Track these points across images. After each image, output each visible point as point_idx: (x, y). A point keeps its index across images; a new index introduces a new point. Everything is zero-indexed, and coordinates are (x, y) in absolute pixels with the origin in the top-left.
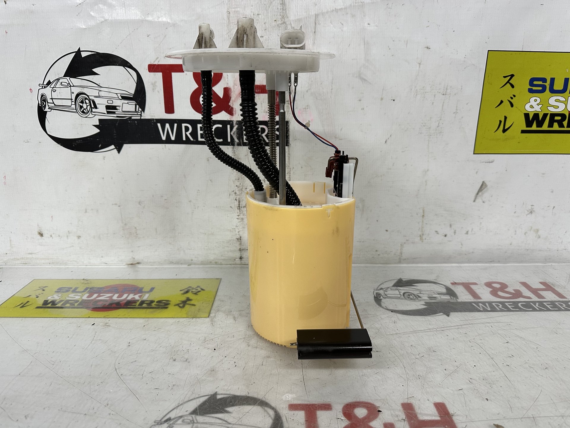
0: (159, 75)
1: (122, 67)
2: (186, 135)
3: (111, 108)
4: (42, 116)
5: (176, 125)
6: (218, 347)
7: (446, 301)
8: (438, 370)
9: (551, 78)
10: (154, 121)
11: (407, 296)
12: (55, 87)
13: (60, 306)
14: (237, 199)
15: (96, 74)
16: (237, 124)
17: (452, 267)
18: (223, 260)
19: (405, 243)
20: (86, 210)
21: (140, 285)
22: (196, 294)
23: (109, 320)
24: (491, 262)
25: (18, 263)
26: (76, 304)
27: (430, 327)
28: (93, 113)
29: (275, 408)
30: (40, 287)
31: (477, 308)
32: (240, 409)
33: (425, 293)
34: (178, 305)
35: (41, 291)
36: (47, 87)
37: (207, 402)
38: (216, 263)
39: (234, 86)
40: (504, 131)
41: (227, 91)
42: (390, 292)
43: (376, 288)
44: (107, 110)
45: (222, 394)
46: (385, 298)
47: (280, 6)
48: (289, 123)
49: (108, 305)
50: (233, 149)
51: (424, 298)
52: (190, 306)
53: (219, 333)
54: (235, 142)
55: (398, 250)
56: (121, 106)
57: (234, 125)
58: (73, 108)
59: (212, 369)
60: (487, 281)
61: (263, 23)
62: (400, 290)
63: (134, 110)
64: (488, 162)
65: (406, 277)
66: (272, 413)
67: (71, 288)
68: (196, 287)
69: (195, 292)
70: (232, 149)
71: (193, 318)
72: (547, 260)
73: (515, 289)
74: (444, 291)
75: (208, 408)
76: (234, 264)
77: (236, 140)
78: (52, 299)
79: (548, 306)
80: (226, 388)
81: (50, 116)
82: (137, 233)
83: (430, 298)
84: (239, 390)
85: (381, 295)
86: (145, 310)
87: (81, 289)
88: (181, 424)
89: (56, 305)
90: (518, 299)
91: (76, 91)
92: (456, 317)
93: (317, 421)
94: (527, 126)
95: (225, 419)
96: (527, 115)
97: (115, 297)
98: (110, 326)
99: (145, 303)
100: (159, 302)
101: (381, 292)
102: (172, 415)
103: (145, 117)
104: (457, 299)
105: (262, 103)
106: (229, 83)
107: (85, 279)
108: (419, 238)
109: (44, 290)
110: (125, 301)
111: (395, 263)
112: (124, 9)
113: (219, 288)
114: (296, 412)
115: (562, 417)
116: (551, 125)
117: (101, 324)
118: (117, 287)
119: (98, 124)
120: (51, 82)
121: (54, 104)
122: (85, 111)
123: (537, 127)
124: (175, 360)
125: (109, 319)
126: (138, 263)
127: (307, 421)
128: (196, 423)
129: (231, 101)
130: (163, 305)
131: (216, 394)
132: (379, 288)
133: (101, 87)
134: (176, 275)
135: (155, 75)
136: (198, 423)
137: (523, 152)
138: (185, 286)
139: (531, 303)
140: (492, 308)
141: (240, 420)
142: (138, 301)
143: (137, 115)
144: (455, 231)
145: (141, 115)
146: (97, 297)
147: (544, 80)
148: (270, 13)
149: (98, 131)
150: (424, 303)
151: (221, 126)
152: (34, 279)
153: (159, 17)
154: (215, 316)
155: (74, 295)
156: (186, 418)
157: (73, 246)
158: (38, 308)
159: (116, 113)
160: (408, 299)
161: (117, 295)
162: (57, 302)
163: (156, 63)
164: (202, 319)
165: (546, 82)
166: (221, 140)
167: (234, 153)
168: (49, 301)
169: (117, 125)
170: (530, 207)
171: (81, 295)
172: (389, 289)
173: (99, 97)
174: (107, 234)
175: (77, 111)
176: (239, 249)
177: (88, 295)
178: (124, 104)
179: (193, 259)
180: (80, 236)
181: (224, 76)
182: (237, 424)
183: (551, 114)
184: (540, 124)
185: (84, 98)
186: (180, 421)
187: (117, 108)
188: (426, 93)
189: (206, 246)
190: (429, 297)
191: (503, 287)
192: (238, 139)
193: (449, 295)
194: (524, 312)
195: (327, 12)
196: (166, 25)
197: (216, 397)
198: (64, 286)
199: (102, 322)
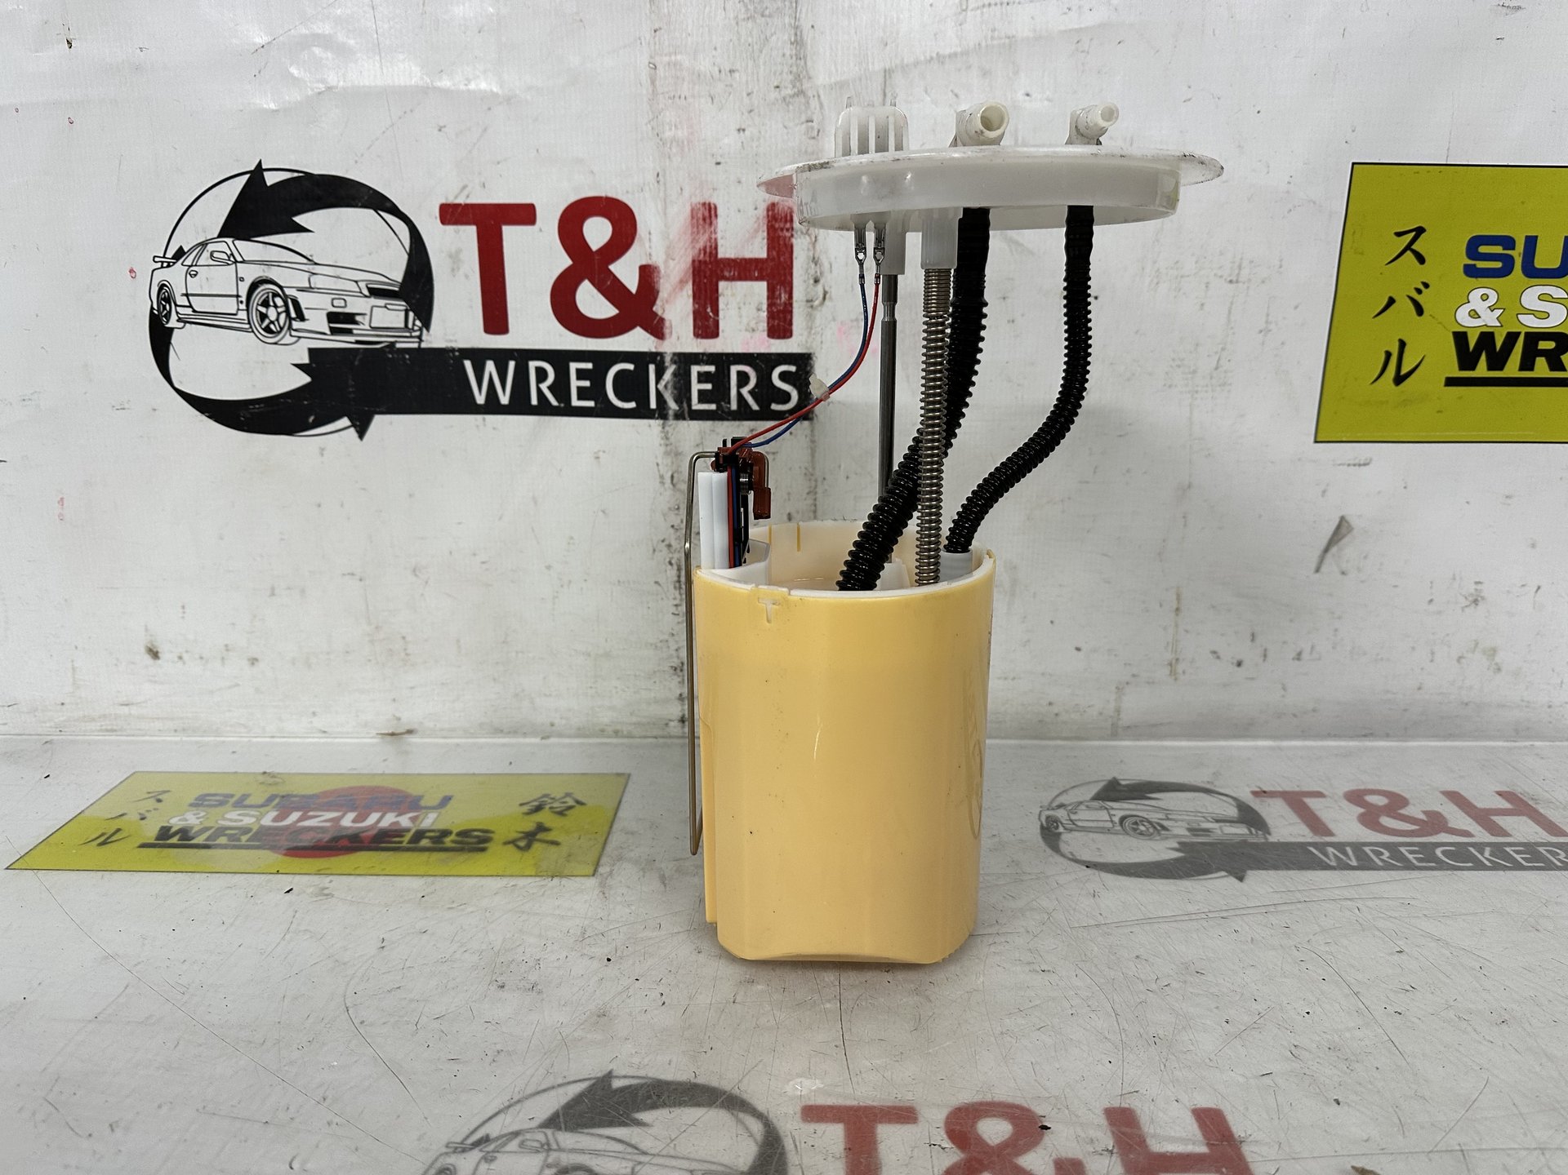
0: (470, 232)
1: (372, 212)
2: (539, 391)
3: (340, 320)
4: (160, 340)
5: (512, 364)
6: (618, 954)
7: (1238, 839)
8: (1208, 1022)
9: (1527, 237)
10: (454, 355)
11: (1132, 826)
12: (196, 265)
13: (201, 842)
14: (673, 561)
15: (301, 229)
16: (673, 362)
17: (1256, 748)
18: (635, 724)
19: (1127, 683)
20: (273, 589)
21: (414, 790)
22: (561, 813)
23: (331, 881)
24: (1365, 736)
25: (94, 728)
26: (244, 838)
27: (1191, 908)
28: (293, 333)
29: (766, 1114)
30: (149, 793)
31: (1320, 858)
32: (673, 1115)
33: (1179, 817)
34: (513, 842)
35: (151, 803)
36: (174, 263)
37: (586, 1096)
38: (616, 733)
39: (666, 262)
40: (1399, 379)
41: (647, 274)
42: (1083, 815)
43: (1046, 804)
44: (332, 325)
45: (625, 1077)
46: (1071, 830)
47: (791, 50)
48: (814, 358)
49: (327, 842)
50: (663, 428)
51: (1177, 831)
52: (544, 845)
53: (622, 917)
54: (670, 408)
55: (1108, 701)
56: (368, 312)
57: (667, 364)
58: (241, 321)
59: (602, 1011)
60: (1353, 787)
61: (745, 94)
62: (1113, 809)
63: (402, 325)
64: (1354, 465)
65: (1130, 774)
66: (756, 1127)
67: (232, 796)
68: (563, 795)
69: (558, 810)
70: (660, 428)
71: (553, 877)
72: (1521, 731)
73: (1428, 809)
74: (1232, 812)
75: (587, 1113)
76: (663, 737)
77: (673, 405)
78: (181, 823)
79: (1518, 857)
80: (636, 1060)
81: (183, 341)
82: (408, 652)
83: (1194, 831)
84: (672, 1067)
85: (1062, 824)
86: (427, 854)
87: (258, 798)
88: (516, 1152)
89: (193, 838)
90: (1435, 837)
91: (251, 273)
92: (1262, 884)
93: (876, 1149)
94: (1462, 367)
95: (633, 1142)
96: (1460, 338)
97: (348, 821)
98: (333, 896)
99: (427, 837)
100: (464, 834)
101: (1061, 814)
102: (494, 1129)
103: (430, 342)
104: (1268, 836)
105: (742, 305)
106: (654, 254)
107: (268, 771)
108: (1167, 671)
109: (159, 801)
110: (374, 832)
111: (1102, 738)
112: (378, 58)
113: (624, 800)
114: (821, 1127)
115: (1540, 1152)
116: (1527, 363)
117: (311, 890)
118: (351, 795)
119: (306, 361)
120: (186, 250)
121: (191, 309)
122: (272, 326)
123: (1490, 368)
124: (503, 987)
125: (331, 878)
126: (410, 732)
127: (850, 1149)
128: (555, 1150)
129: (658, 302)
130: (473, 842)
131: (609, 1076)
132: (1054, 804)
133: (316, 264)
134: (511, 763)
135: (457, 232)
136: (560, 1149)
137: (1451, 435)
138: (533, 794)
139: (1471, 849)
140: (1361, 859)
141: (672, 1145)
142: (408, 830)
143: (411, 337)
144: (1265, 650)
145: (420, 337)
146: (300, 820)
147: (1509, 243)
148: (762, 67)
149: (305, 379)
150: (1176, 845)
151: (631, 367)
152: (134, 773)
153: (469, 81)
154: (611, 873)
155: (239, 815)
156: (528, 1136)
157: (237, 685)
158: (143, 846)
159: (355, 332)
160: (1132, 833)
161: (351, 816)
162: (193, 831)
163: (461, 200)
164: (578, 879)
165: (1513, 249)
166: (632, 405)
167: (667, 438)
168: (173, 830)
169: (356, 363)
170: (1472, 588)
171: (258, 813)
172: (1083, 807)
173: (309, 289)
174: (328, 653)
175: (251, 327)
176: (678, 695)
177: (274, 814)
178: (375, 309)
179: (556, 721)
180: (256, 660)
181: (640, 236)
182: (663, 1156)
183: (1527, 334)
184: (1498, 361)
185: (271, 295)
186: (513, 1145)
187: (358, 318)
188: (1182, 277)
189: (591, 687)
190: (1189, 830)
191: (1396, 803)
192: (678, 401)
193: (1244, 825)
194: (1449, 872)
195: (917, 64)
196: (487, 101)
197: (610, 1085)
198: (212, 791)
199: (311, 886)
